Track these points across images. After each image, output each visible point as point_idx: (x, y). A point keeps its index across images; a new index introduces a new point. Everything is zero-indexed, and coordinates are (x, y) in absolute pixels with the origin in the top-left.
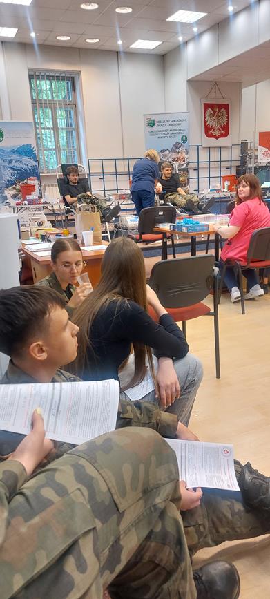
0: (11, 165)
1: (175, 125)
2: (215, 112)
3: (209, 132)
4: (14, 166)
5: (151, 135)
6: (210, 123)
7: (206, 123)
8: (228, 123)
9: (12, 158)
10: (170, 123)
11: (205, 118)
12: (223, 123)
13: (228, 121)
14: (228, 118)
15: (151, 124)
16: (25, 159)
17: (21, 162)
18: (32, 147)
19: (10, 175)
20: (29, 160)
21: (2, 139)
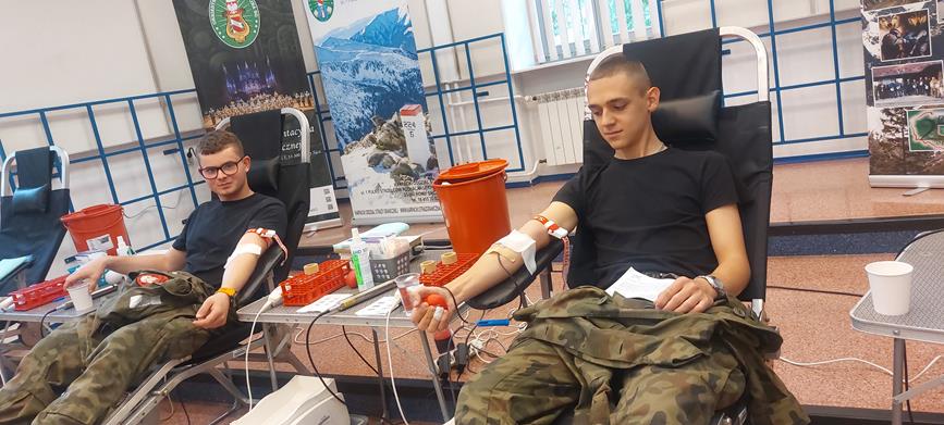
0: (359, 78)
4: (364, 80)
9: (357, 58)
16: (387, 55)
17: (378, 65)
18: (401, 16)
19: (359, 104)
20: (397, 56)
21: (329, 9)
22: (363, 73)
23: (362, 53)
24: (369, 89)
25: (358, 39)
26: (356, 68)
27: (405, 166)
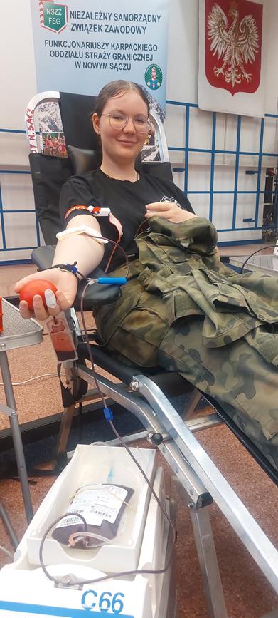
1: (127, 30)
2: (230, 19)
3: (215, 71)
5: (54, 54)
6: (219, 47)
7: (208, 43)
8: (258, 56)
10: (112, 22)
11: (207, 30)
12: (249, 56)
13: (259, 49)
14: (259, 43)
15: (55, 19)
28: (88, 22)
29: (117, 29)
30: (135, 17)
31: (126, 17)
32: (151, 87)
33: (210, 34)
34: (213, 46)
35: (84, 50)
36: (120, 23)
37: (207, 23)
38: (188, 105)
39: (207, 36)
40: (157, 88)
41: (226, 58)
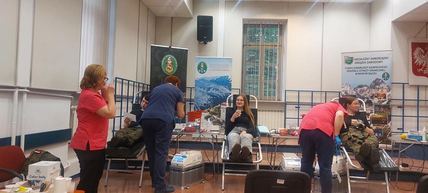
0: (209, 92)
1: (375, 62)
2: (426, 51)
3: (417, 70)
4: (211, 93)
5: (348, 71)
6: (419, 61)
9: (210, 86)
10: (370, 60)
11: (413, 56)
15: (349, 61)
16: (221, 88)
17: (217, 90)
18: (229, 78)
19: (207, 100)
20: (225, 88)
21: (205, 71)
22: (211, 91)
23: (213, 85)
24: (212, 96)
25: (213, 81)
26: (209, 89)
27: (219, 120)
28: (361, 61)
29: (372, 62)
30: (379, 58)
31: (375, 59)
32: (385, 80)
33: (414, 58)
34: (416, 62)
35: (359, 69)
36: (372, 60)
37: (412, 54)
38: (404, 84)
39: (413, 59)
40: (387, 79)
41: (423, 65)
